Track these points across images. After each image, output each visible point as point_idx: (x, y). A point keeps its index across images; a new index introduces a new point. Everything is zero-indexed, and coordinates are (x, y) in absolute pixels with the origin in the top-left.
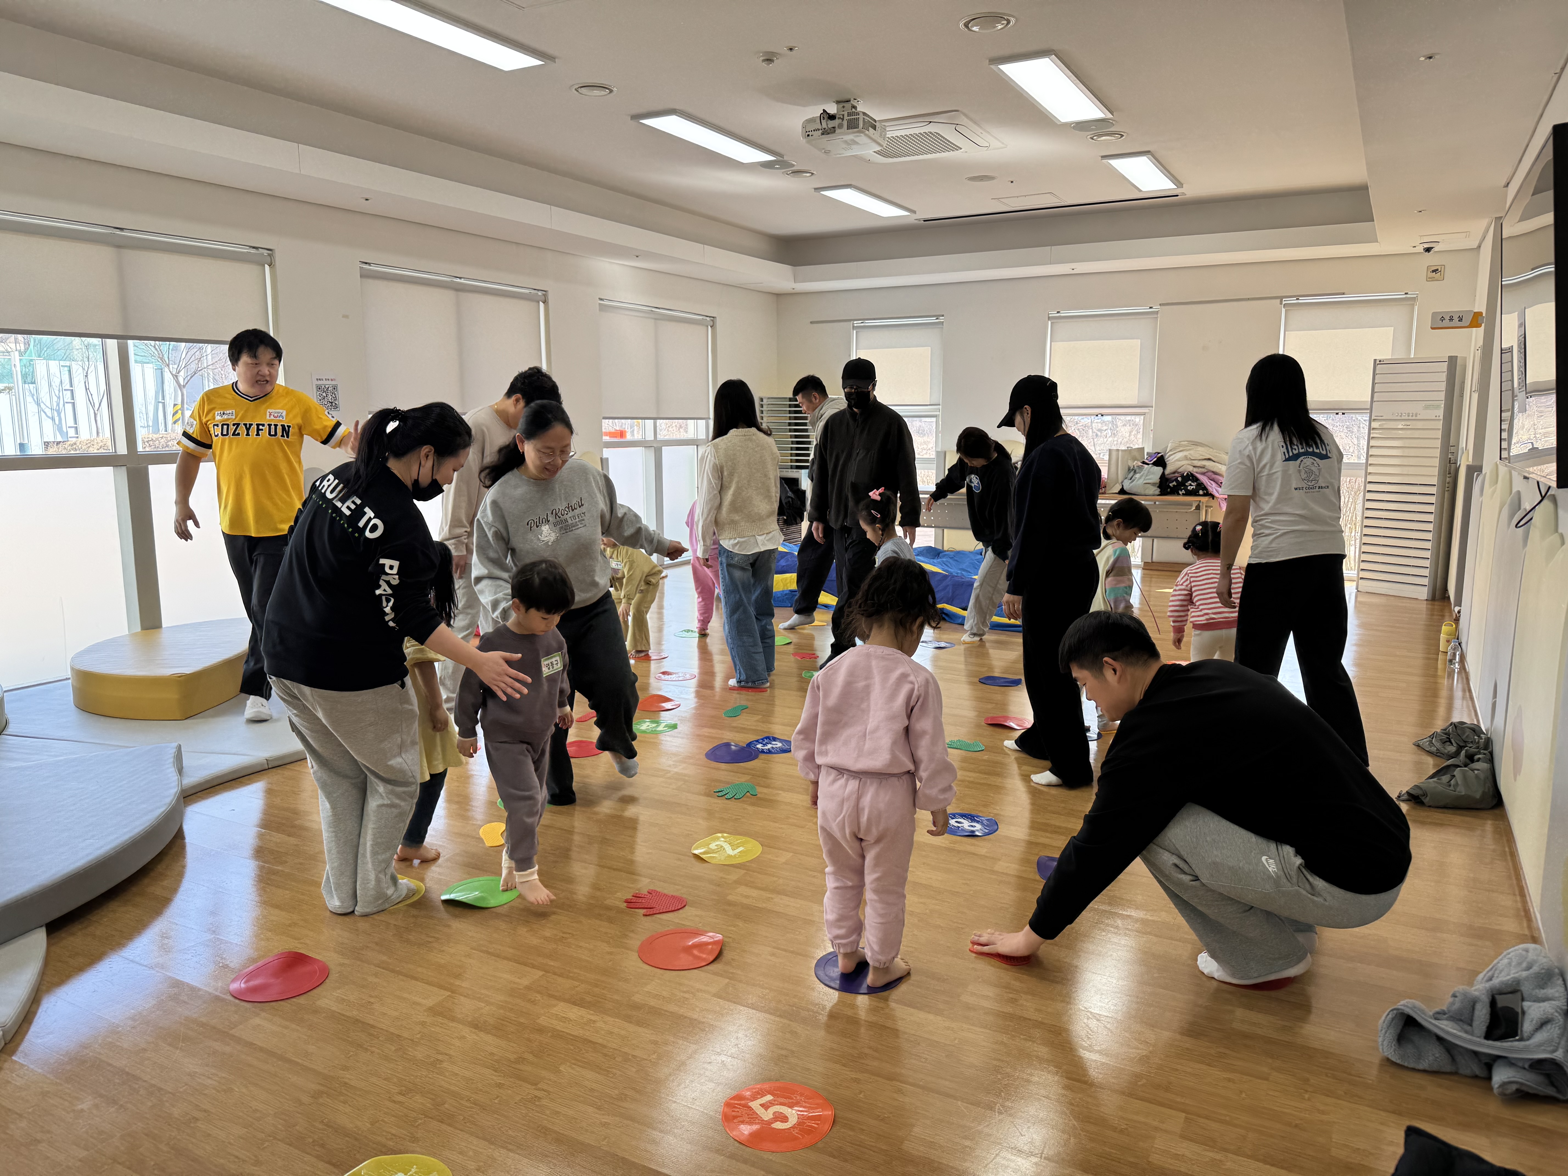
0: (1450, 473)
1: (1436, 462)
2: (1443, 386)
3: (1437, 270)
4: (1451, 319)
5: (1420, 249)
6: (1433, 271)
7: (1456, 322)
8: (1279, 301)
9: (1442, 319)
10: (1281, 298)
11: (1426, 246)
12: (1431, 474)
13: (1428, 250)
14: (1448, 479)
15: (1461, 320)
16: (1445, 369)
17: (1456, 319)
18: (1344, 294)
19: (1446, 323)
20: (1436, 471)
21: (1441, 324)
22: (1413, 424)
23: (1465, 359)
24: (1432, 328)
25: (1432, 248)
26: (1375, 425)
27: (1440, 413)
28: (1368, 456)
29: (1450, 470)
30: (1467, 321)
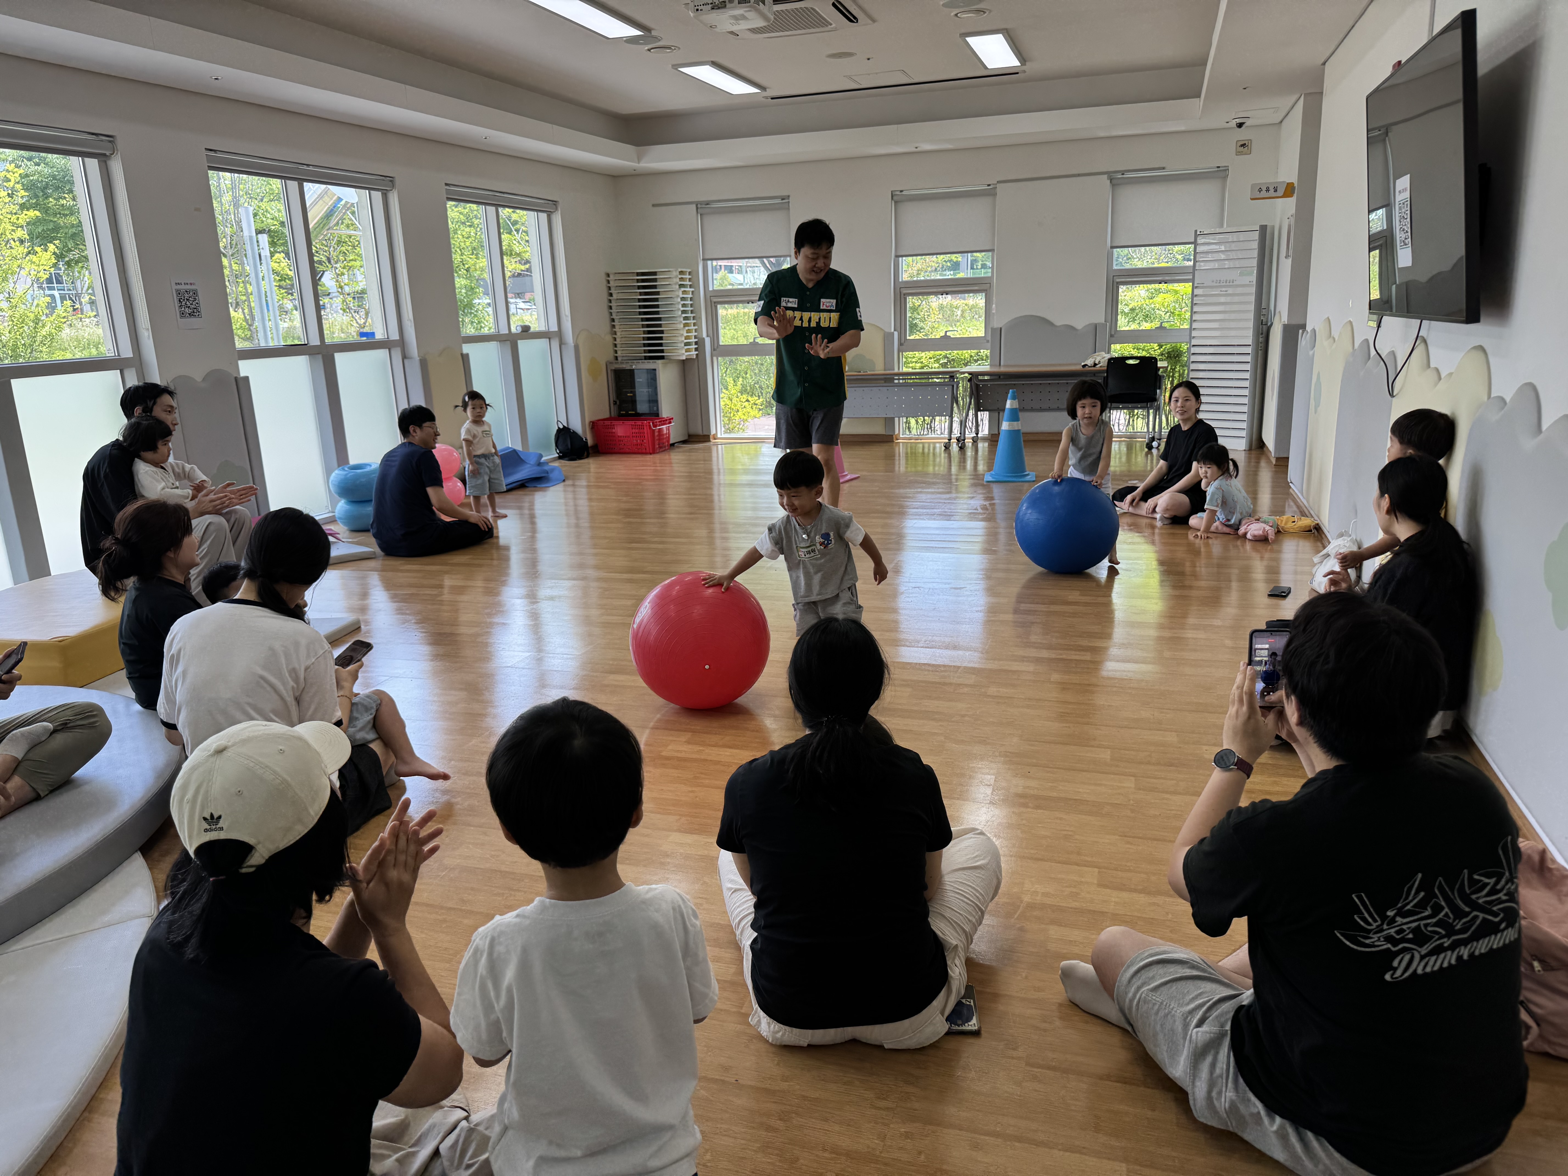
0: (1262, 334)
1: (1251, 324)
2: (1255, 254)
3: (1246, 144)
4: (1268, 190)
5: (1233, 123)
6: (1243, 145)
7: (1272, 193)
8: (1106, 176)
9: (1260, 190)
10: (1108, 173)
11: (1239, 121)
12: (1247, 336)
13: (1240, 125)
14: (1261, 340)
15: (1276, 191)
16: (1257, 238)
17: (1272, 190)
18: (1164, 168)
19: (1264, 194)
20: (1250, 333)
21: (1258, 195)
22: (1230, 291)
23: (1273, 227)
24: (1252, 199)
25: (1244, 123)
26: (1196, 292)
27: (1253, 278)
28: (1192, 321)
29: (1262, 330)
30: (1281, 192)
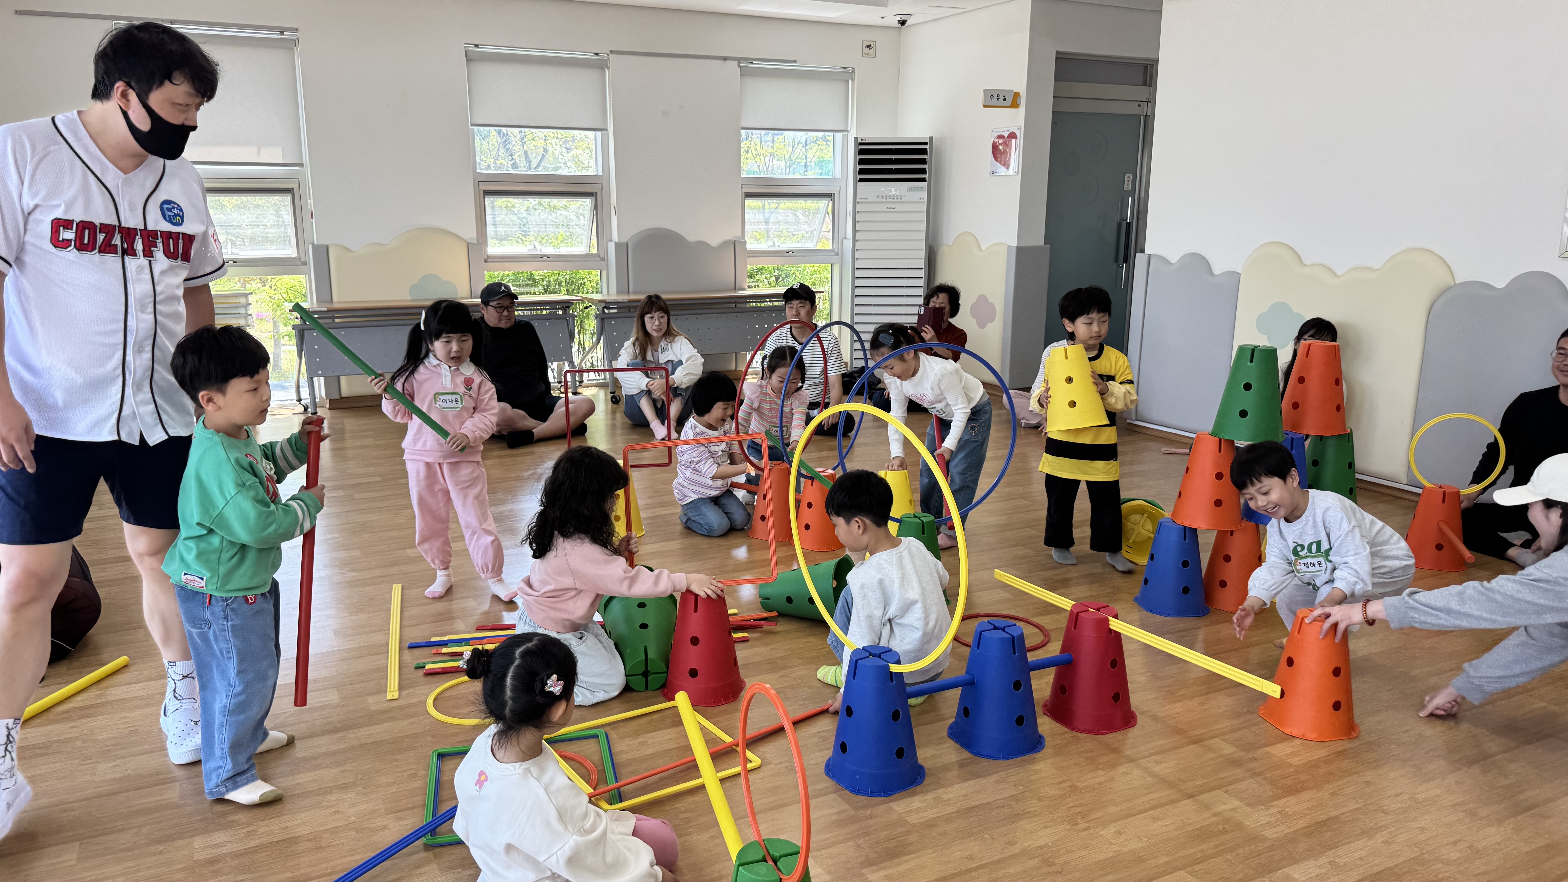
1: (922, 245)
3: (870, 46)
4: (998, 98)
5: (895, 20)
7: (1001, 102)
8: (736, 62)
9: (992, 97)
10: (739, 60)
11: (904, 18)
12: (918, 257)
13: (903, 23)
15: (1005, 100)
17: (1002, 98)
18: (795, 62)
19: (995, 101)
20: (922, 255)
21: (990, 102)
22: (899, 208)
24: (984, 106)
25: (906, 21)
26: (859, 208)
27: (924, 195)
30: (1009, 102)
